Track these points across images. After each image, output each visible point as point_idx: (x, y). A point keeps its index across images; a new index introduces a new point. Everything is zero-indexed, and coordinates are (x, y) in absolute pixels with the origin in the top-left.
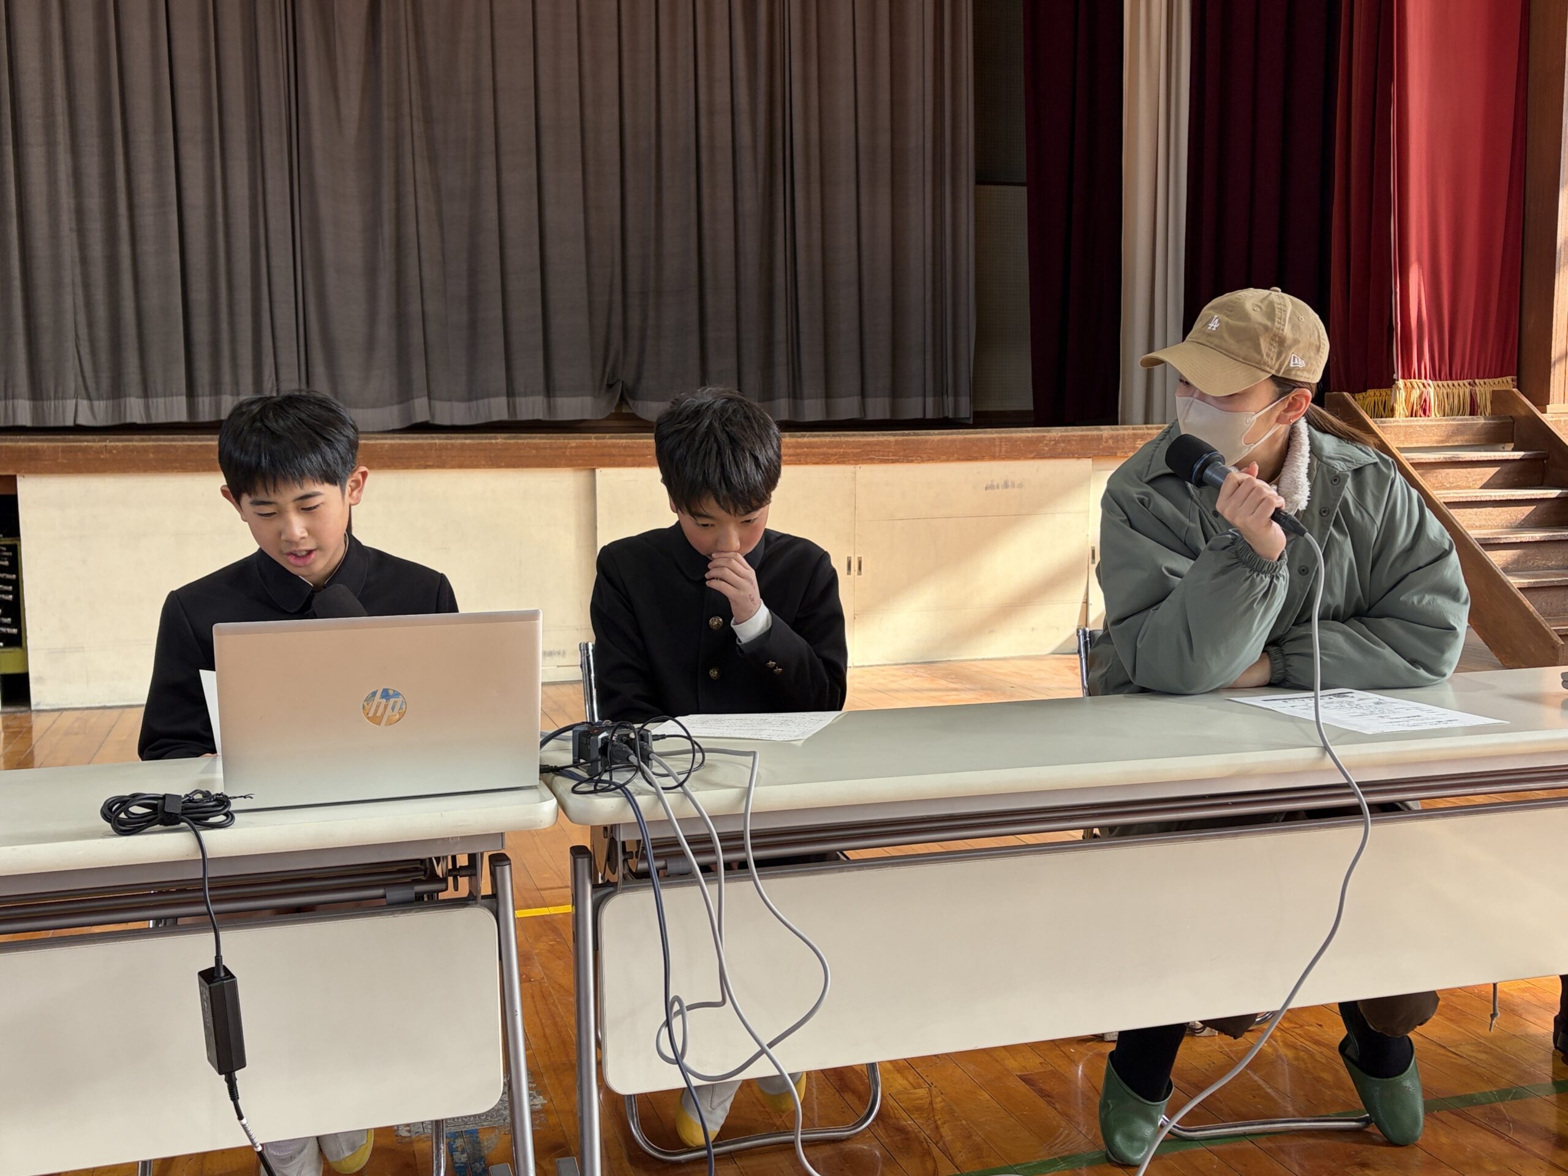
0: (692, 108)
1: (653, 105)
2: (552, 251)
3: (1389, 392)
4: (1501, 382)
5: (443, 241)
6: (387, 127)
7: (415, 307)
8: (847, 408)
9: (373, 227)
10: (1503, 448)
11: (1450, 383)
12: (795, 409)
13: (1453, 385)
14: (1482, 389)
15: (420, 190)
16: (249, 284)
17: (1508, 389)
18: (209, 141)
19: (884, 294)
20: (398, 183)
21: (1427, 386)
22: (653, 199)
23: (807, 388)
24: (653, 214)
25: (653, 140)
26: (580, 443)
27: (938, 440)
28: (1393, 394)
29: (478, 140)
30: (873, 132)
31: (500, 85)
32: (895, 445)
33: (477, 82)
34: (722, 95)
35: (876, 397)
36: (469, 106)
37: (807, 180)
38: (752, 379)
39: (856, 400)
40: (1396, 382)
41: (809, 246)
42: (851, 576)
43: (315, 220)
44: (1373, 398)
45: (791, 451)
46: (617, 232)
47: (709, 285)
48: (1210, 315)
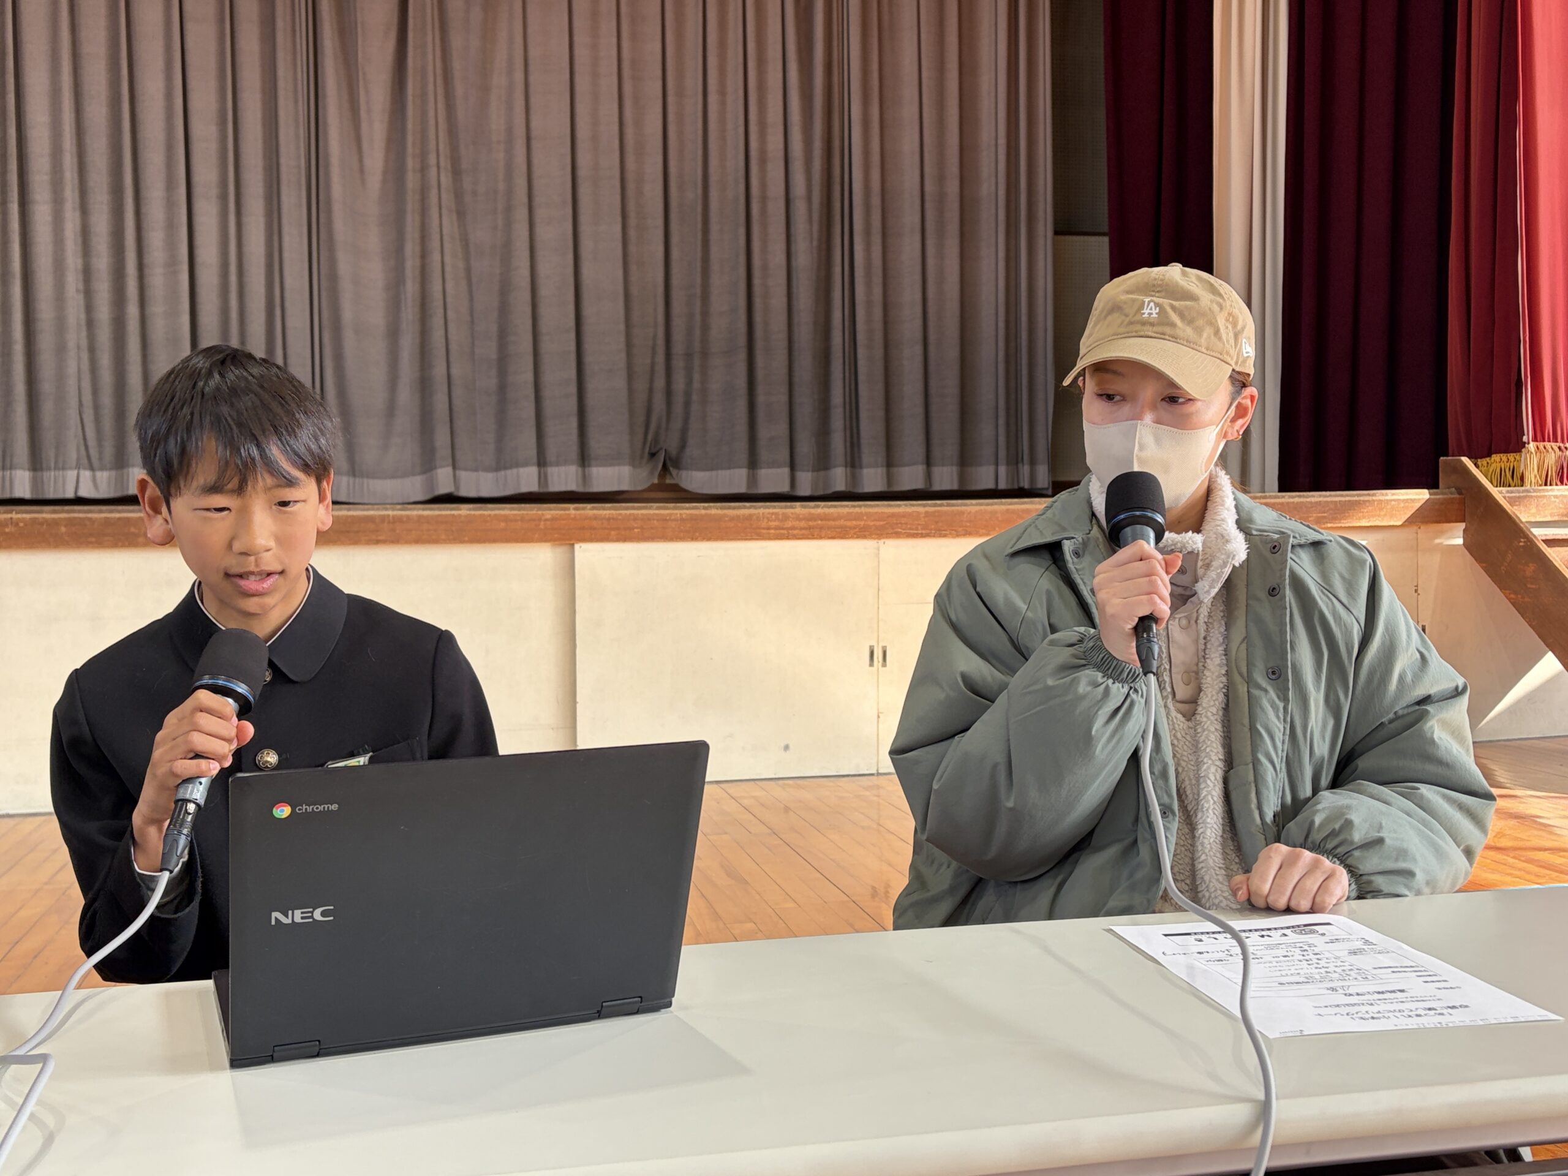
0: (742, 157)
1: (700, 153)
2: (588, 310)
3: (1518, 457)
5: (471, 299)
6: (412, 180)
7: (439, 371)
8: (911, 477)
9: (396, 284)
12: (854, 478)
15: (447, 245)
18: (223, 197)
19: (953, 353)
20: (424, 238)
22: (699, 254)
23: (867, 456)
24: (699, 269)
25: (700, 191)
26: (557, 514)
27: (976, 512)
28: (1522, 459)
29: (509, 193)
30: (941, 178)
31: (534, 133)
32: (924, 517)
33: (509, 130)
34: (775, 141)
35: (943, 465)
36: (501, 156)
37: (868, 232)
38: (806, 447)
39: (920, 469)
40: (1526, 445)
41: (869, 303)
42: (874, 668)
43: (333, 277)
44: (1498, 465)
45: (803, 524)
46: (661, 289)
47: (759, 345)
48: (1137, 299)
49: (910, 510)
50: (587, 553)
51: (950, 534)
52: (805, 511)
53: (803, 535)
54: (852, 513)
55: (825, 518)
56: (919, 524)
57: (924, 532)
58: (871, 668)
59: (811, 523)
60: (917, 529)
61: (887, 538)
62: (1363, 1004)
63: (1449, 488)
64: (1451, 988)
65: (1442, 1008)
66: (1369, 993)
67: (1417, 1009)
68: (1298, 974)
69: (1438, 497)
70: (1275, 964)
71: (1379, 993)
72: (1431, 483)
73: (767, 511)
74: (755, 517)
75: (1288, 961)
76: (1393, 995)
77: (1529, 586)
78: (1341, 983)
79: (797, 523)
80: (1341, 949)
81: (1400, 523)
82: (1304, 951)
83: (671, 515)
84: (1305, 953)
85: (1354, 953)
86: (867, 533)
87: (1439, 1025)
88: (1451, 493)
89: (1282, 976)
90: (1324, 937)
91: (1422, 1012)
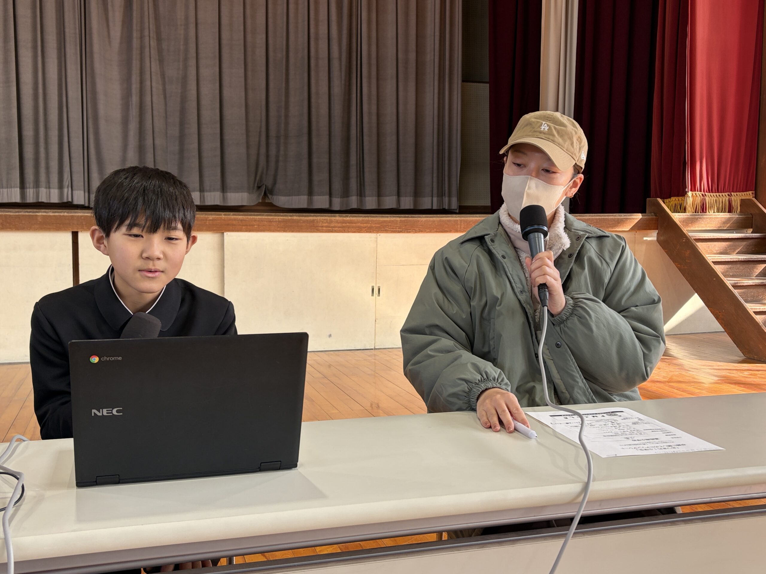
0: (306, 36)
1: (285, 34)
2: (227, 112)
3: (683, 199)
4: (746, 194)
5: (166, 105)
6: (136, 43)
7: (149, 141)
8: (390, 202)
9: (127, 96)
10: (747, 231)
11: (717, 194)
12: (361, 202)
13: (719, 196)
14: (735, 198)
15: (154, 78)
16: (57, 127)
17: (750, 198)
18: (35, 47)
19: (411, 140)
20: (142, 73)
21: (705, 196)
22: (284, 85)
23: (368, 191)
24: (284, 93)
25: (284, 53)
26: (215, 217)
27: (425, 221)
28: (685, 200)
29: (186, 51)
30: (406, 51)
31: (199, 21)
32: (400, 223)
33: (187, 18)
34: (323, 30)
35: (406, 196)
36: (182, 32)
37: (369, 77)
38: (337, 185)
39: (394, 198)
40: (687, 193)
41: (370, 113)
42: (374, 297)
43: (94, 93)
44: (674, 202)
45: (340, 225)
46: (264, 103)
47: (314, 133)
48: (539, 122)
49: (392, 219)
50: (230, 237)
51: (412, 231)
52: (341, 218)
53: (340, 230)
54: (364, 220)
55: (351, 222)
56: (397, 226)
57: (399, 230)
58: (372, 297)
59: (344, 225)
60: (396, 229)
61: (381, 232)
62: (641, 444)
63: (651, 213)
64: (678, 438)
65: (674, 445)
66: (643, 440)
67: (664, 446)
68: (611, 432)
69: (646, 217)
70: (600, 428)
71: (647, 440)
72: (642, 211)
73: (322, 218)
74: (316, 221)
75: (606, 427)
76: (653, 441)
77: (687, 261)
78: (630, 436)
79: (336, 225)
80: (629, 422)
81: (628, 230)
82: (613, 423)
83: (273, 219)
84: (613, 424)
85: (634, 423)
86: (372, 230)
87: (674, 452)
88: (652, 216)
89: (604, 433)
90: (621, 417)
91: (666, 447)
